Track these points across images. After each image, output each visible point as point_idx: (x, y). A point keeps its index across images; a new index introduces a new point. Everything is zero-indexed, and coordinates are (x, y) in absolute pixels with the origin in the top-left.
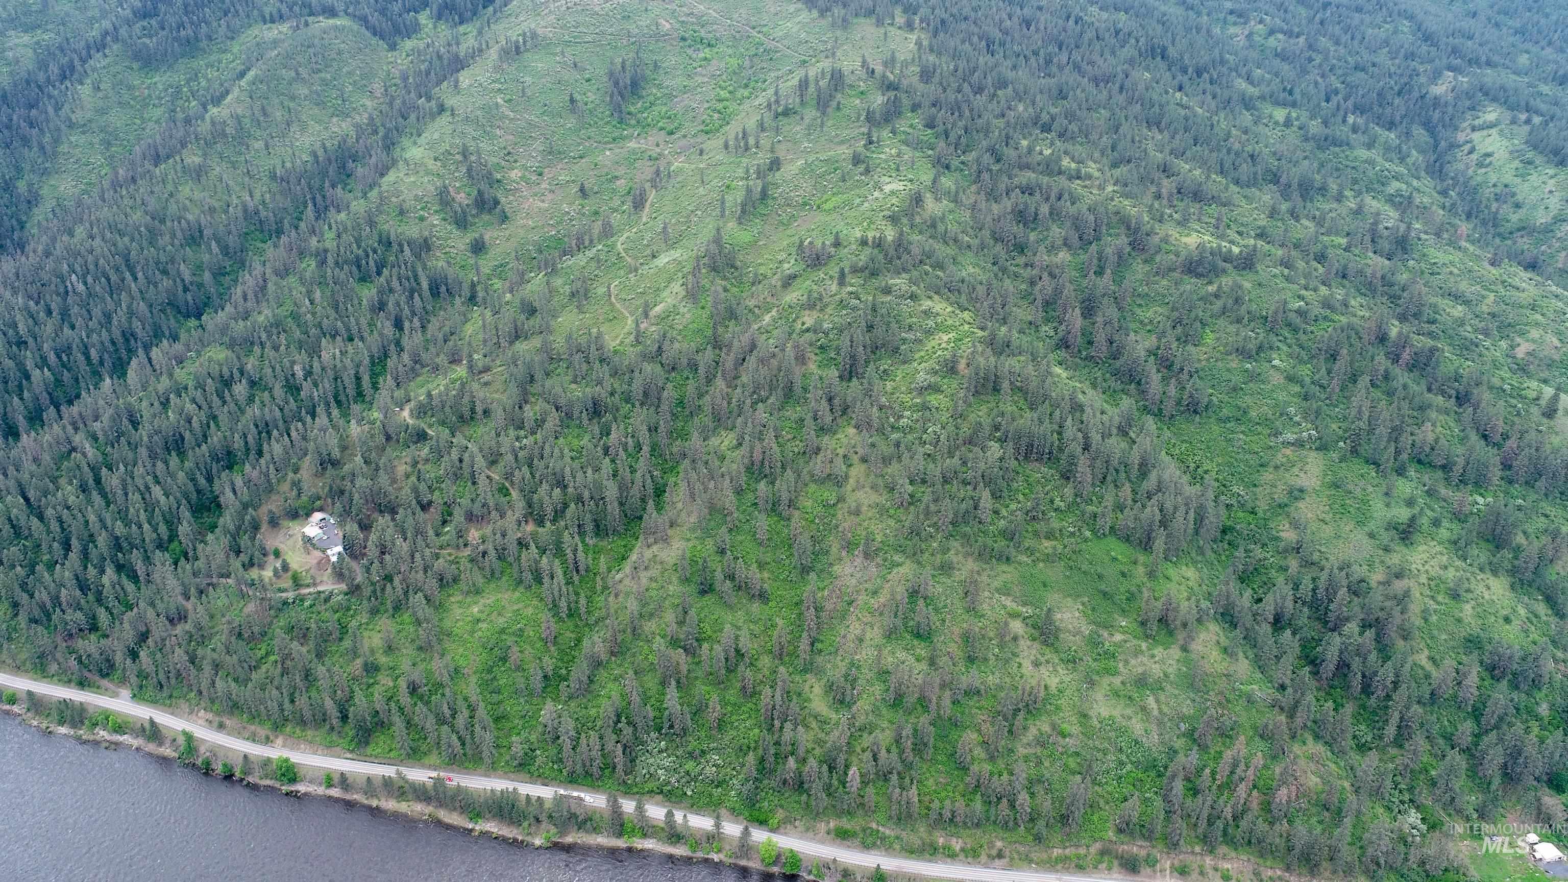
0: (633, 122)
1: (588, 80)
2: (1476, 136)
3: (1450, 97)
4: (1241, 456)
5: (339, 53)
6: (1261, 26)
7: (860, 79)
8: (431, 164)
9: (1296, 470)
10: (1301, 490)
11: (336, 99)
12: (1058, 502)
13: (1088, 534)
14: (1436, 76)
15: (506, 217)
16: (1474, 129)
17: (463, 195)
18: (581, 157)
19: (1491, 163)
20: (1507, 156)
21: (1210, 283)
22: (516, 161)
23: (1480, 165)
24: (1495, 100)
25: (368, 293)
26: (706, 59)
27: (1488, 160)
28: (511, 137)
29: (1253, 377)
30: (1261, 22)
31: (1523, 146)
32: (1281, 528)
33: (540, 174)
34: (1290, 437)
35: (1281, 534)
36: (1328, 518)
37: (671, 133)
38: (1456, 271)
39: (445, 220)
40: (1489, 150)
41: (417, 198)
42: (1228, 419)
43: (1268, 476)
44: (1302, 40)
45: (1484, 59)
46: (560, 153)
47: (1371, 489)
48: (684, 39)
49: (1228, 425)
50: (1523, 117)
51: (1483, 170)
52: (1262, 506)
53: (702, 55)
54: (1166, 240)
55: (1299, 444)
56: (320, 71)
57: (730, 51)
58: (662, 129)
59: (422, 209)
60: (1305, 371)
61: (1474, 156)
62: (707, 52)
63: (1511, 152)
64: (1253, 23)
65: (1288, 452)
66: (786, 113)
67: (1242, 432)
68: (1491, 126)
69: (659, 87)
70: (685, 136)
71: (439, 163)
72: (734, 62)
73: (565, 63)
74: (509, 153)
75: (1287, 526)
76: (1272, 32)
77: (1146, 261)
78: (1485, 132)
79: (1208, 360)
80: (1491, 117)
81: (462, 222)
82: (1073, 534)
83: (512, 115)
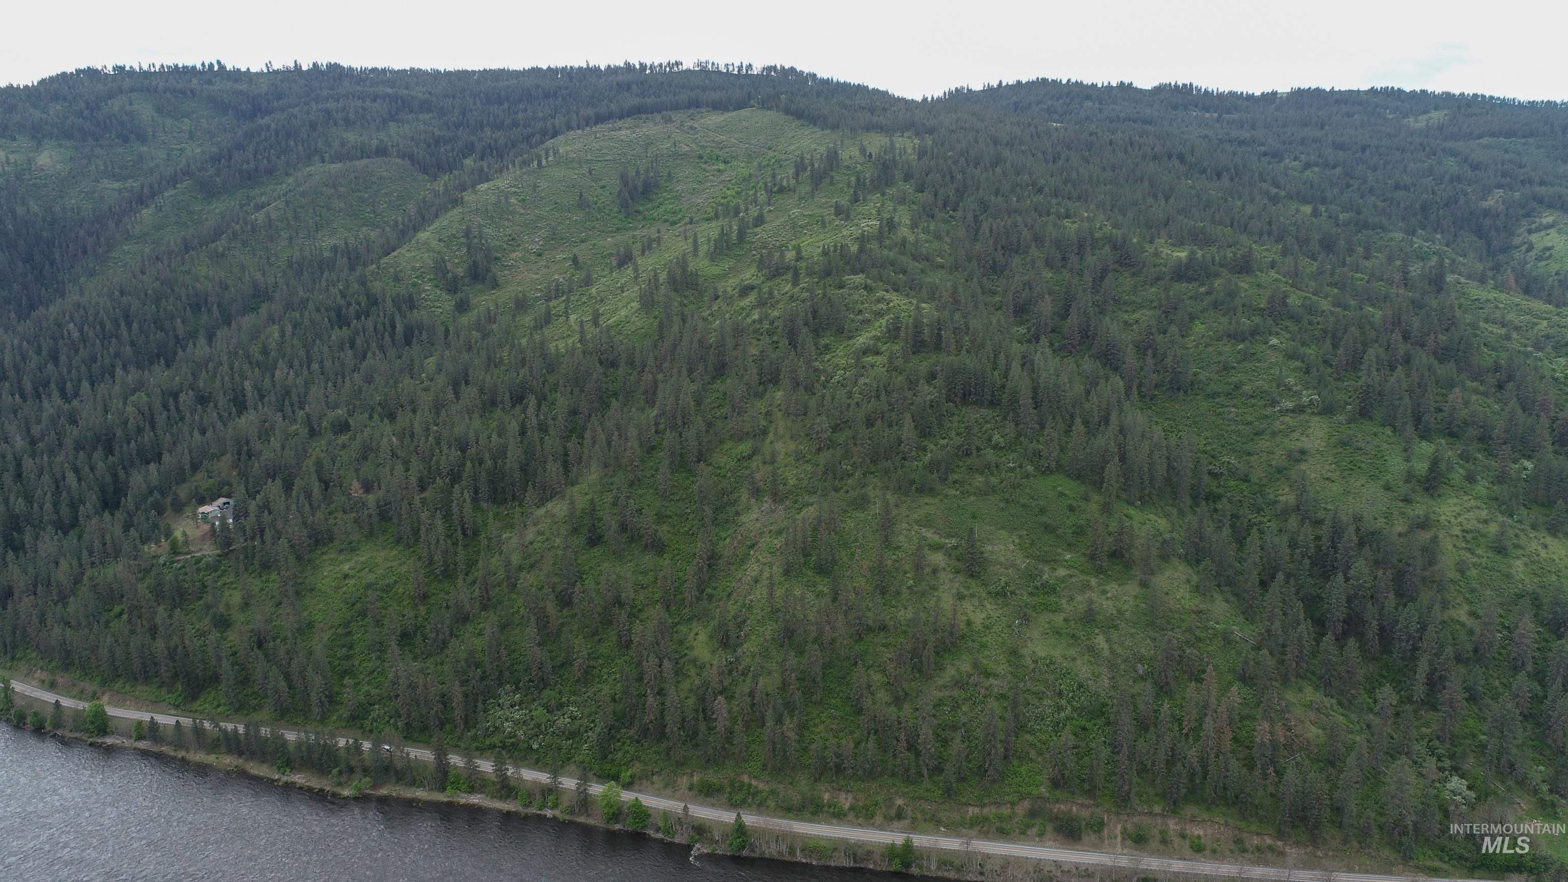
0: (640, 217)
1: (603, 187)
2: (1534, 238)
3: (1501, 207)
4: (1232, 427)
5: (381, 178)
7: (857, 163)
8: (434, 243)
9: (1296, 435)
10: (1303, 452)
11: (368, 213)
12: (996, 437)
13: (1030, 468)
14: (1486, 192)
15: (497, 285)
16: (1530, 232)
17: (460, 270)
18: (582, 242)
19: (1551, 255)
21: (1203, 285)
22: (519, 245)
23: (1539, 259)
24: (1550, 206)
26: (719, 171)
27: (1548, 254)
28: (518, 228)
29: (1246, 356)
32: (1280, 492)
33: (540, 255)
34: (1290, 405)
35: (1281, 498)
36: (1335, 476)
37: (673, 223)
38: (1502, 306)
39: (437, 286)
40: (1549, 244)
41: (414, 269)
42: (1218, 394)
43: (1264, 443)
45: (1537, 179)
46: (562, 239)
47: (1385, 446)
48: (701, 157)
49: (1217, 400)
51: (1544, 263)
52: (1257, 475)
53: (715, 167)
54: (1157, 254)
55: (1299, 410)
56: (359, 191)
57: (743, 165)
58: (666, 221)
59: (417, 277)
60: (1311, 351)
61: (1533, 253)
62: (721, 166)
64: (1287, 161)
65: (1287, 419)
66: (781, 190)
67: (1234, 406)
68: (1551, 226)
69: (670, 191)
70: (686, 225)
71: (442, 244)
72: (746, 172)
73: (583, 174)
74: (513, 239)
75: (1287, 489)
77: (1134, 274)
78: (1543, 233)
79: (1197, 346)
80: (1550, 219)
81: (452, 287)
82: (1012, 470)
83: (523, 211)
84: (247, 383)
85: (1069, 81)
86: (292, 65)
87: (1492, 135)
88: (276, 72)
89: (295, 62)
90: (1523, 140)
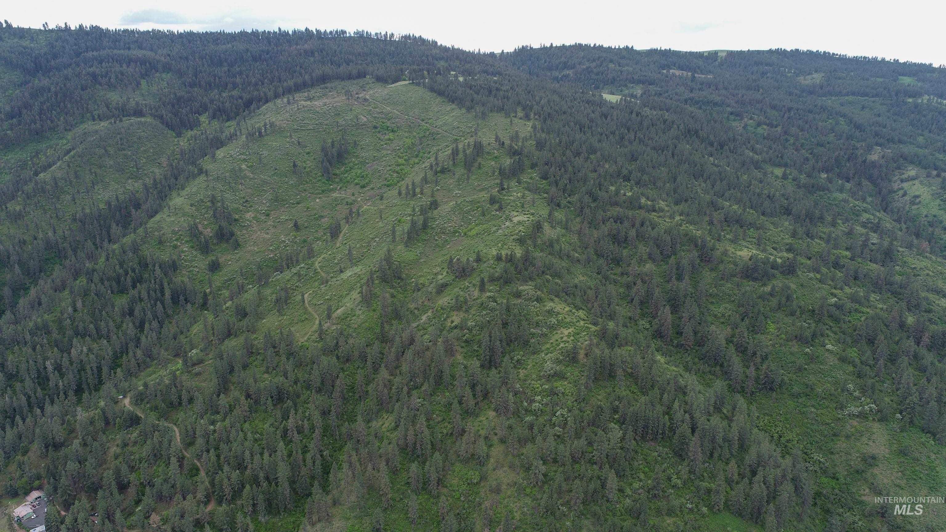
0: (337, 180)
1: (308, 153)
2: (905, 185)
3: (882, 162)
4: (815, 427)
5: (139, 138)
6: (751, 121)
7: (494, 149)
8: (187, 208)
9: (864, 439)
10: (873, 458)
11: (132, 167)
12: (675, 480)
13: (705, 509)
14: (869, 149)
15: (238, 245)
16: (902, 181)
17: (209, 230)
18: (298, 203)
19: (920, 202)
20: (930, 197)
21: (764, 285)
22: (251, 207)
23: (913, 203)
24: (912, 162)
25: (121, 301)
26: (389, 139)
27: (918, 200)
28: (250, 190)
29: (812, 359)
30: (751, 119)
31: (939, 191)
32: (862, 492)
33: (268, 215)
34: (855, 410)
35: (864, 498)
36: (903, 483)
37: (363, 187)
38: (931, 273)
39: (192, 247)
40: (917, 193)
41: (174, 232)
42: (798, 396)
43: (841, 444)
44: (779, 129)
45: (896, 139)
46: (283, 200)
47: (933, 457)
48: (375, 127)
49: (800, 400)
50: (935, 173)
51: (916, 207)
52: (842, 472)
53: (387, 137)
54: (725, 253)
55: (862, 416)
56: (124, 149)
57: (406, 135)
58: (357, 184)
59: (176, 240)
60: (852, 353)
61: (907, 198)
62: (391, 136)
63: (933, 195)
64: (746, 120)
65: (855, 423)
66: (443, 171)
67: (813, 406)
68: (913, 179)
69: (357, 157)
70: (373, 189)
71: (194, 208)
72: (409, 141)
73: (293, 142)
74: (247, 201)
75: (867, 491)
76: (759, 124)
77: (712, 270)
78: (911, 183)
79: (773, 345)
80: (912, 173)
81: (205, 249)
82: (691, 510)
83: (252, 176)
84: (48, 363)
85: (595, 45)
86: (63, 26)
87: (854, 94)
88: (52, 31)
89: (66, 24)
90: (872, 99)
